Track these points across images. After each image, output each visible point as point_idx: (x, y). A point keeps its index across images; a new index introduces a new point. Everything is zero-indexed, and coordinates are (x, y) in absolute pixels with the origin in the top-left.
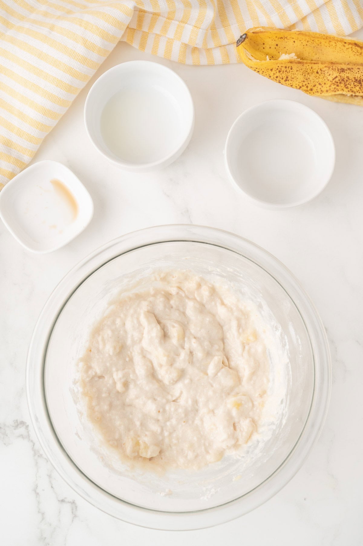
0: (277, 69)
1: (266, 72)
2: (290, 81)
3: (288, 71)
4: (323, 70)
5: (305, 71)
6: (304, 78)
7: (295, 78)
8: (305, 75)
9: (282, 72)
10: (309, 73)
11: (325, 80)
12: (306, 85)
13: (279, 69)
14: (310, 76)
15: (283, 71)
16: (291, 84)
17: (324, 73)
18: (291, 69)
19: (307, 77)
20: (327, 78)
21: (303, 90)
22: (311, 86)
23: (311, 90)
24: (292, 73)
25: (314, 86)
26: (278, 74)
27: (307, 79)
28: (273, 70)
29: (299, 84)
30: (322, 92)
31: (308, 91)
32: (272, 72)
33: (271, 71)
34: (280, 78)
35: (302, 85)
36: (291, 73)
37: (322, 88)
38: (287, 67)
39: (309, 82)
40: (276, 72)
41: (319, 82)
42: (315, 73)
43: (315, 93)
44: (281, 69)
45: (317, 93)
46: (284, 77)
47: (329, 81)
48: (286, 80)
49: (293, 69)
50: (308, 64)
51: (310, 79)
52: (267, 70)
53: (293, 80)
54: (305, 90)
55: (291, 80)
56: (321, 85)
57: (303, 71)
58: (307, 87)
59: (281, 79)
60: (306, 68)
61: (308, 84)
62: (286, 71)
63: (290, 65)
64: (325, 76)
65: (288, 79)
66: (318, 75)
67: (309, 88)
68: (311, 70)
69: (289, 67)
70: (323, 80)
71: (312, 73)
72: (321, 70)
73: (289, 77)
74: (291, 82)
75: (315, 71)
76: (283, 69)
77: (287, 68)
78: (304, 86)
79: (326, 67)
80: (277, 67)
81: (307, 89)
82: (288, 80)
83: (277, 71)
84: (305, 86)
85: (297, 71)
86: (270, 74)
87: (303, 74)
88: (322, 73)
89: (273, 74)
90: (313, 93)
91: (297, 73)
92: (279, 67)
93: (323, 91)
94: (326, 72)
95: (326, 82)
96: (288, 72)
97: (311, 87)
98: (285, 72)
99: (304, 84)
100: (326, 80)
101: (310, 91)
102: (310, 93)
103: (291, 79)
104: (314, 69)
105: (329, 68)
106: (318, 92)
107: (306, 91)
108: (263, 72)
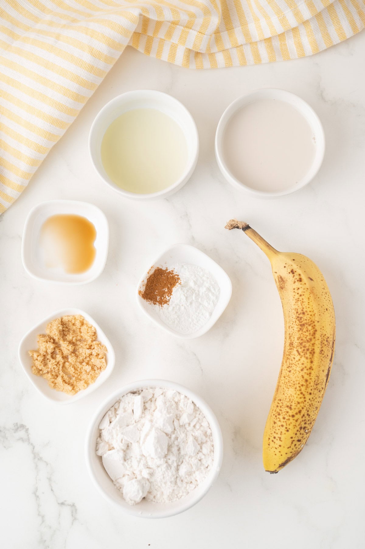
0: (276, 416)
1: (276, 430)
2: (291, 404)
3: (281, 404)
4: (288, 365)
5: (286, 385)
6: (292, 387)
7: (290, 397)
8: (290, 386)
9: (280, 412)
10: (289, 381)
11: (298, 364)
12: (300, 387)
13: (277, 415)
14: (291, 380)
15: (280, 410)
16: (296, 403)
17: (292, 364)
18: (280, 400)
19: (292, 383)
20: (297, 361)
21: (305, 390)
22: (302, 380)
23: (306, 381)
24: (284, 400)
25: (303, 377)
26: (281, 417)
27: (294, 384)
28: (276, 421)
29: (297, 395)
30: (312, 369)
31: (307, 385)
32: (277, 422)
33: (276, 424)
34: (286, 414)
35: (299, 391)
36: (284, 402)
37: (307, 368)
38: (277, 404)
39: (298, 382)
40: (279, 418)
41: (300, 371)
42: (290, 374)
43: (311, 377)
44: (277, 412)
45: (312, 375)
46: (286, 410)
47: (300, 359)
48: (291, 408)
49: (281, 398)
50: (281, 381)
51: (295, 381)
52: (274, 427)
53: (291, 400)
54: (305, 388)
55: (292, 402)
56: (303, 368)
57: (286, 387)
58: (302, 385)
59: (288, 414)
60: (283, 384)
61: (299, 383)
62: (281, 407)
63: (277, 401)
64: (295, 363)
65: (289, 406)
66: (292, 371)
67: (304, 384)
68: (286, 377)
69: (278, 403)
70: (298, 365)
71: (289, 377)
72: (288, 367)
73: (287, 405)
74: (294, 402)
75: (288, 373)
76: (278, 410)
77: (279, 405)
78: (301, 389)
79: (286, 362)
80: (274, 417)
81: (305, 385)
82: (291, 405)
83: (278, 416)
84: (302, 387)
85: (284, 394)
86: (278, 426)
87: (288, 388)
88: (291, 367)
89: (280, 422)
90: (310, 379)
91: (286, 395)
92: (275, 414)
93: (311, 366)
94: (291, 362)
95: (300, 363)
96: (283, 405)
97: (304, 381)
98: (282, 409)
99: (298, 388)
100: (299, 362)
101: (308, 383)
102: (310, 383)
103: (290, 402)
104: (286, 374)
105: (288, 358)
106: (310, 373)
107: (307, 387)
108: (275, 432)
